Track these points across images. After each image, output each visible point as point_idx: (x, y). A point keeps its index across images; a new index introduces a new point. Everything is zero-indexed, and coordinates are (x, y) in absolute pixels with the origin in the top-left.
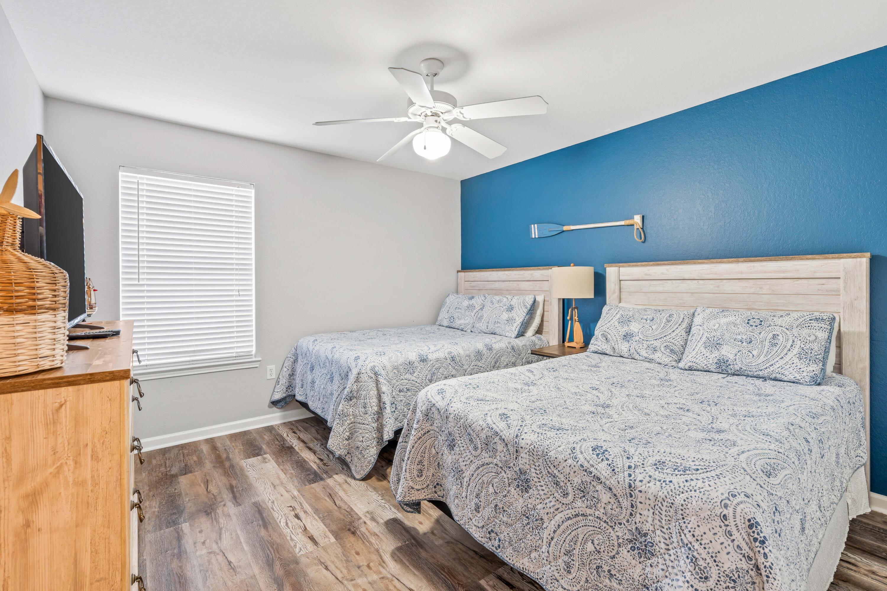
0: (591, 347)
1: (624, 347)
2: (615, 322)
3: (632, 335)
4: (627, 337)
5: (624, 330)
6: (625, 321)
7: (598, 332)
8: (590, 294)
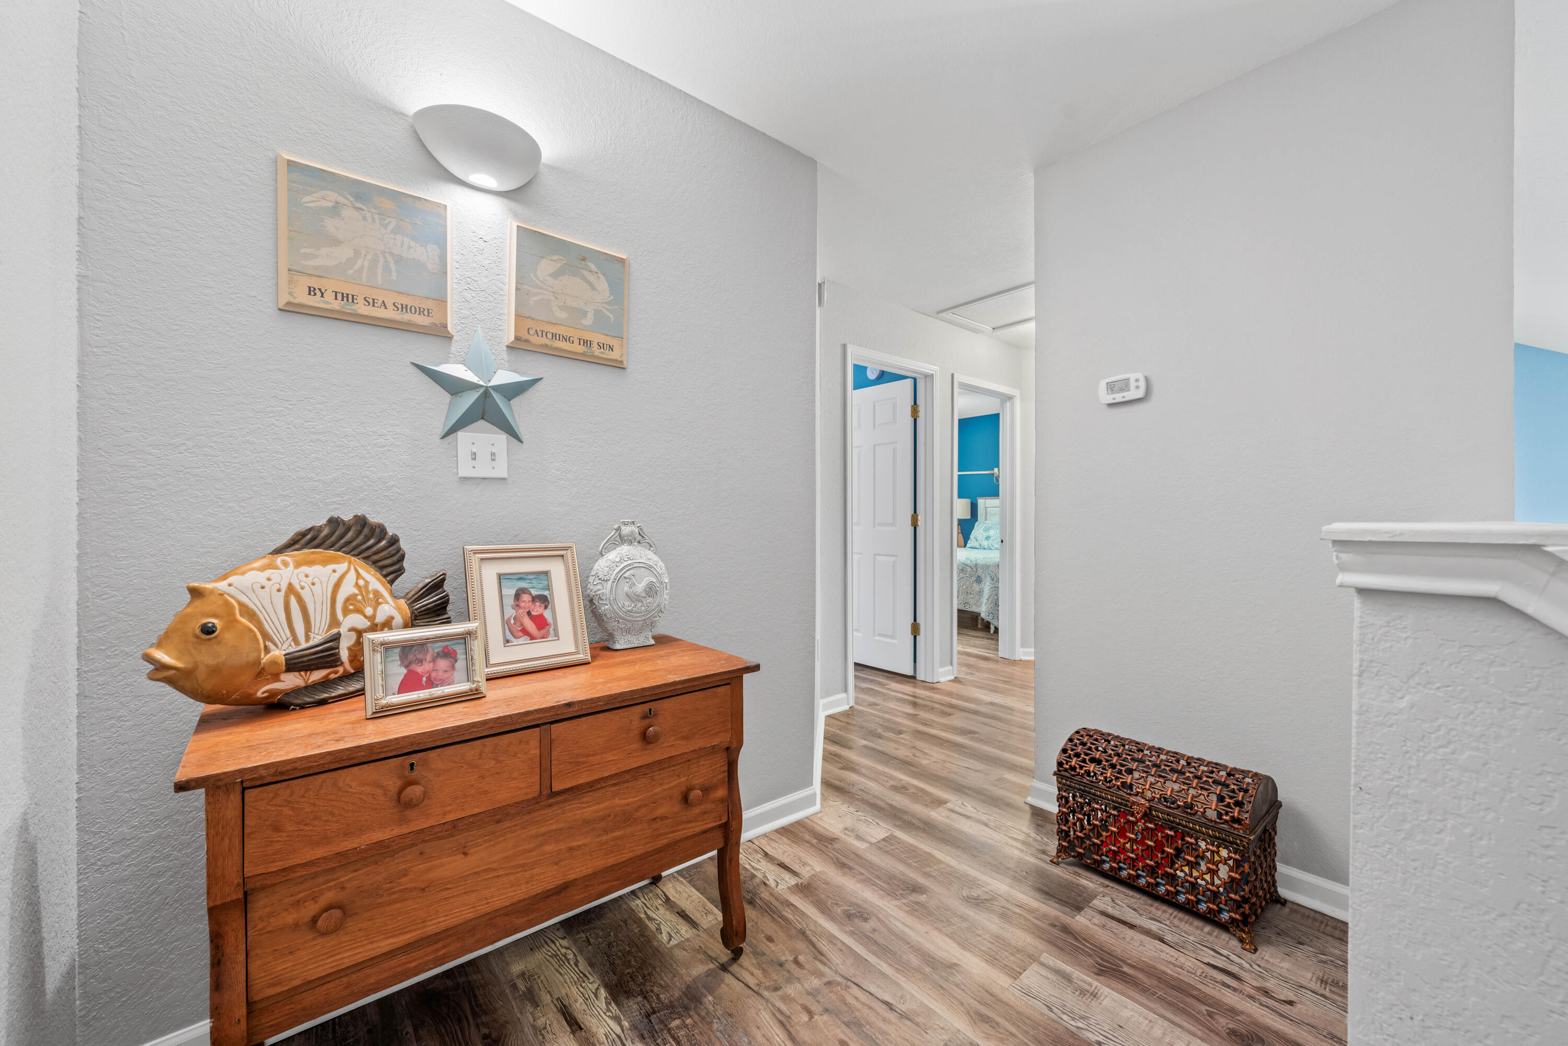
0: (968, 545)
1: (985, 543)
2: (981, 530)
3: (990, 537)
4: (987, 538)
5: (986, 535)
6: (987, 530)
7: (972, 536)
8: (969, 517)
